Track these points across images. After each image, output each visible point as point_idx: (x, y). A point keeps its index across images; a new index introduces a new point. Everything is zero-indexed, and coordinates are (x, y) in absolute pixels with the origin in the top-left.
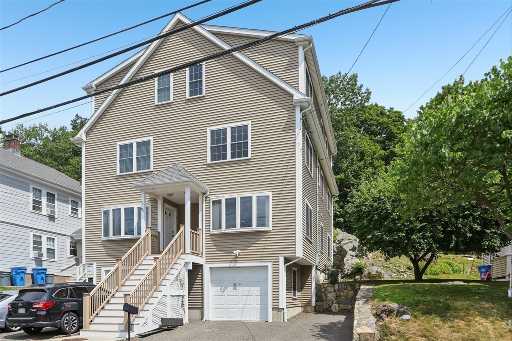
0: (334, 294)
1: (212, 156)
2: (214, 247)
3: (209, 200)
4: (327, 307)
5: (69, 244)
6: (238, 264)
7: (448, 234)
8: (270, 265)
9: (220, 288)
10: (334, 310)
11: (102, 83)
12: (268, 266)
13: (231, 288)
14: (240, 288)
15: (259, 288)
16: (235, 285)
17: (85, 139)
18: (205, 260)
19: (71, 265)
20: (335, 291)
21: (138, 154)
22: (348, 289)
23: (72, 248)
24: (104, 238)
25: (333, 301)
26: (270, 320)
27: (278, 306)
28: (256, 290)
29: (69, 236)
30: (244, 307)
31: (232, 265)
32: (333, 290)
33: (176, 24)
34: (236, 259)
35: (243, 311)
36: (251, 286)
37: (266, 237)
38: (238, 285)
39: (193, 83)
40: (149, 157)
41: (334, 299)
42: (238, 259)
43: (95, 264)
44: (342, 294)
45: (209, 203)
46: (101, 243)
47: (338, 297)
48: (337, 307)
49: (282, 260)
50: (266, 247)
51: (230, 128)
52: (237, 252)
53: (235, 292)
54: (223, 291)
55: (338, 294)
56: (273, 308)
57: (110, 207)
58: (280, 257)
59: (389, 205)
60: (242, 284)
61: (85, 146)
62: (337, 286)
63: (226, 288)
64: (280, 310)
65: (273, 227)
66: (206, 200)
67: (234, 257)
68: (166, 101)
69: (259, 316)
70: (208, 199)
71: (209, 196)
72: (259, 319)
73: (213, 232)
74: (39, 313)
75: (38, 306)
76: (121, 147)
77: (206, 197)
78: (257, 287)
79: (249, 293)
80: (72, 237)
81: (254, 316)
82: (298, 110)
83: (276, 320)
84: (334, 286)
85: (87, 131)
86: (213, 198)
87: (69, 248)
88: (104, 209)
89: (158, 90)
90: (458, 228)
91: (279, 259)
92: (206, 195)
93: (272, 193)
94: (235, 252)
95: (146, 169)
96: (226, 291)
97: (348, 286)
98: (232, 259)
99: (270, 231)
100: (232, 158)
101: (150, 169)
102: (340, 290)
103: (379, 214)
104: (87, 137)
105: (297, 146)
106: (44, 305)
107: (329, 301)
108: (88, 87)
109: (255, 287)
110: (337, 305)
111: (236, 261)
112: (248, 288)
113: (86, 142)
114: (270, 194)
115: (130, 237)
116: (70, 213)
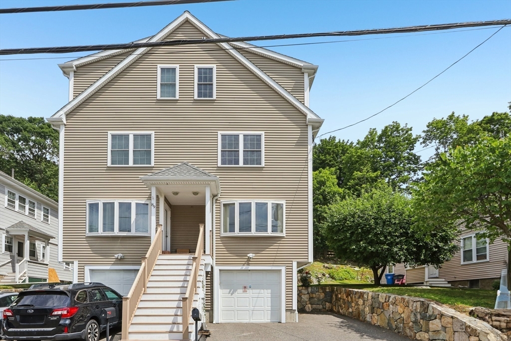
0: (307, 296)
1: (222, 160)
2: (225, 250)
3: (220, 203)
4: (302, 307)
5: (4, 239)
6: (251, 268)
7: (420, 248)
8: (283, 269)
9: (229, 290)
10: (308, 310)
11: (84, 65)
12: (280, 270)
13: (240, 291)
14: (251, 290)
15: (269, 291)
16: (245, 287)
17: (65, 122)
18: (215, 263)
19: (6, 262)
20: (308, 293)
21: (135, 147)
22: (320, 292)
23: (6, 244)
24: (88, 234)
25: (306, 302)
26: (283, 321)
27: (291, 308)
28: (267, 293)
29: (4, 230)
30: (254, 309)
31: (244, 268)
32: (306, 293)
33: (183, 22)
34: (248, 261)
35: (252, 313)
36: (261, 289)
37: (279, 242)
38: (248, 287)
39: (201, 84)
40: (149, 152)
41: (307, 300)
42: (250, 262)
43: (76, 263)
44: (314, 296)
45: (220, 205)
46: (84, 239)
47: (310, 298)
48: (310, 308)
49: (295, 264)
50: (278, 252)
51: (242, 135)
52: (250, 255)
53: (245, 295)
54: (232, 294)
55: (311, 296)
56: (286, 310)
57: (100, 200)
58: (293, 262)
59: (372, 222)
60: (252, 287)
61: (64, 129)
62: (310, 289)
63: (235, 291)
64: (293, 311)
65: (286, 233)
66: (216, 203)
67: (246, 260)
68: (170, 97)
69: (269, 318)
70: (218, 202)
71: (219, 199)
72: (269, 321)
73: (223, 234)
74: (61, 322)
75: (60, 313)
76: (113, 136)
77: (217, 200)
78: (268, 290)
79: (258, 295)
80: (7, 232)
81: (265, 318)
82: (310, 129)
83: (289, 321)
84: (307, 289)
85: (68, 113)
86: (224, 201)
87: (4, 244)
88: (89, 201)
89: (161, 84)
90: (426, 243)
91: (292, 264)
92: (216, 198)
93: (285, 202)
94: (248, 255)
95: (144, 164)
96: (236, 294)
97: (320, 289)
98: (244, 263)
99: (283, 237)
100: (244, 164)
101: (150, 164)
102: (312, 293)
103: (362, 229)
104: (67, 120)
105: (309, 161)
106: (68, 312)
107: (303, 302)
108: (65, 66)
109: (266, 291)
110: (310, 305)
111: (248, 264)
112: (258, 291)
113: (65, 125)
114: (283, 202)
115: (125, 234)
116: (6, 205)
